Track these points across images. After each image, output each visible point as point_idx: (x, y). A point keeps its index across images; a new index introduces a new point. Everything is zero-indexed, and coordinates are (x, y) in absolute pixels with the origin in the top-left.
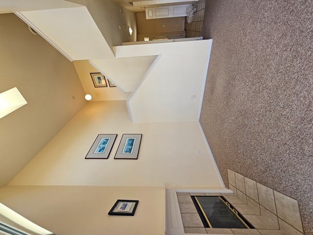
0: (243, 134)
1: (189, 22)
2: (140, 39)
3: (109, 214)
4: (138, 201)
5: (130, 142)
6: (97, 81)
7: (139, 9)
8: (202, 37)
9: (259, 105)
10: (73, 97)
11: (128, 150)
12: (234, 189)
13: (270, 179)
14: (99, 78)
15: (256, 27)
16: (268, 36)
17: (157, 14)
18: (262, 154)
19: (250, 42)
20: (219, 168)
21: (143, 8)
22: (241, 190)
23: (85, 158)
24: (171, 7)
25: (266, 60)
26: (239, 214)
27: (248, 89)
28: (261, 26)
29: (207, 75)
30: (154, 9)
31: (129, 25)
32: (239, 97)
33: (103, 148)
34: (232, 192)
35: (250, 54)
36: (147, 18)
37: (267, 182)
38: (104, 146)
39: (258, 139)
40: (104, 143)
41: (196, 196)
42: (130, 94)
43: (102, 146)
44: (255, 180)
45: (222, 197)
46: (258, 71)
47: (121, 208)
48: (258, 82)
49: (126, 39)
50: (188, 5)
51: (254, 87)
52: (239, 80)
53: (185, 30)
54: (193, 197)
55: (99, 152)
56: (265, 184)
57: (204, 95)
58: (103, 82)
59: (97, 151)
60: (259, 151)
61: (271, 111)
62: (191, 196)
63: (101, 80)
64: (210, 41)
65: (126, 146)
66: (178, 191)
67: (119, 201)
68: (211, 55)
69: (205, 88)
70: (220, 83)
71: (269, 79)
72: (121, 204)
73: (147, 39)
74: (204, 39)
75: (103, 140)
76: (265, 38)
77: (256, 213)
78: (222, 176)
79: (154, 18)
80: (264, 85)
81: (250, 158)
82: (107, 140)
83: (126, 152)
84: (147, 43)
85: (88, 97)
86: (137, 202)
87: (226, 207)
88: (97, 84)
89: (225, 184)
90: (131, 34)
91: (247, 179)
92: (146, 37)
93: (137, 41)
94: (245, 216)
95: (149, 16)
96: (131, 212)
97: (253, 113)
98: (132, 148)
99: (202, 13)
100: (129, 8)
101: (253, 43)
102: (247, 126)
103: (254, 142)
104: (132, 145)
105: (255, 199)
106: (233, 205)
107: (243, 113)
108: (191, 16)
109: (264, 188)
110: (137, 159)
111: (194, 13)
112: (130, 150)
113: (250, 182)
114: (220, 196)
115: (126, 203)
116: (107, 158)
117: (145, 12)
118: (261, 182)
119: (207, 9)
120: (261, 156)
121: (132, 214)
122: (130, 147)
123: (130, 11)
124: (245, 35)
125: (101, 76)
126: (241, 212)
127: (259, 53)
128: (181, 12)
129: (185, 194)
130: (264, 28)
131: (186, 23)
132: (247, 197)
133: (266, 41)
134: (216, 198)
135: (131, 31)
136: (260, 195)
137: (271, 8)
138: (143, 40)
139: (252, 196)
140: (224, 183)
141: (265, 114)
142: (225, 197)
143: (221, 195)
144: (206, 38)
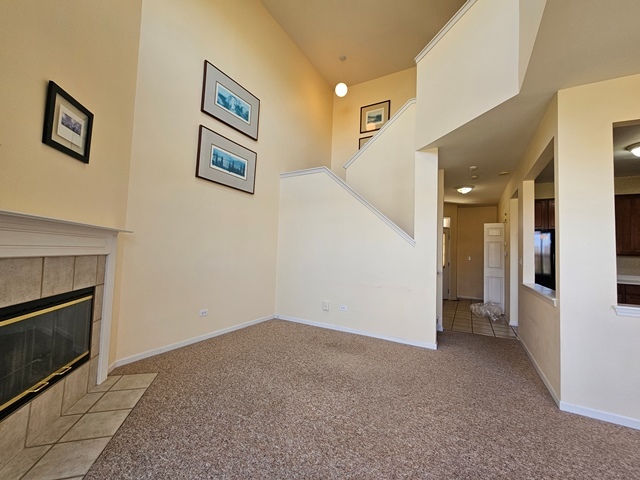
0: (232, 407)
1: (473, 307)
2: (448, 209)
3: (51, 83)
4: (87, 162)
5: (236, 167)
6: (374, 112)
7: (503, 211)
8: (441, 330)
9: (290, 442)
10: (345, 58)
11: (219, 159)
12: (106, 386)
13: (114, 468)
14: (379, 118)
15: (451, 433)
16: (432, 460)
17: (492, 245)
18: (177, 448)
19: (423, 423)
20: (163, 356)
21: (505, 218)
22: (101, 403)
23: (206, 62)
24: (502, 274)
25: (383, 454)
26: (32, 396)
27: (327, 418)
28: (452, 444)
29: (367, 337)
30: (502, 239)
31: (477, 188)
32: (314, 399)
33: (227, 105)
34: (99, 383)
35: (399, 423)
36: (486, 226)
37: (108, 461)
38: (233, 107)
39: (213, 440)
40: (239, 110)
41: (93, 300)
42: (341, 177)
43: (232, 103)
44: (117, 434)
45: (87, 359)
46: (362, 440)
47: (68, 118)
48: (339, 440)
49: (450, 179)
50: (503, 307)
51: (329, 430)
52: (349, 398)
53: (458, 300)
54: (91, 291)
55: (220, 95)
56: (104, 456)
57: (327, 330)
58: (370, 126)
59: (220, 89)
60: (186, 442)
61: (273, 466)
62: (94, 288)
63: (375, 121)
64: (433, 345)
65: (229, 154)
66: (109, 259)
67: (90, 117)
68: (406, 345)
69: (342, 333)
70: (348, 362)
71: (343, 461)
72: (79, 119)
73: (446, 222)
74: (438, 333)
75: (246, 107)
76: (428, 453)
77: (31, 437)
78: (143, 361)
79: (486, 240)
80: (331, 452)
81: (174, 422)
82: (246, 117)
83: (216, 155)
84: (440, 222)
85: (341, 90)
86: (84, 158)
87: (58, 366)
88: (368, 113)
89: (123, 367)
90: (459, 190)
91: (124, 415)
92: (452, 222)
93: (445, 203)
94: (25, 409)
95: (490, 230)
96: (54, 138)
97: (275, 428)
98: (224, 168)
99: (487, 331)
100: (508, 191)
101: (421, 429)
102: (249, 415)
103: (209, 430)
104: (231, 169)
105: (71, 433)
106: (60, 384)
107: (279, 408)
108: (483, 310)
109: (94, 454)
110: (197, 176)
111: (488, 317)
112: (220, 165)
113: (114, 423)
114: (89, 355)
115: (83, 131)
116: (203, 111)
117: (497, 222)
118: (108, 447)
119: (493, 341)
120: (173, 447)
121: (47, 139)
122: (225, 164)
123: (502, 192)
124: (437, 414)
125: (382, 122)
126: (36, 402)
127: (399, 440)
128: (491, 293)
129: (101, 275)
130: (448, 452)
131: (472, 301)
132: (79, 416)
133: (423, 454)
134: (86, 345)
135: (465, 190)
136: (78, 445)
137: (486, 464)
138: (445, 216)
139: (79, 428)
140: (126, 365)
141: (267, 453)
142: (87, 364)
143: (92, 356)
144: (440, 337)
